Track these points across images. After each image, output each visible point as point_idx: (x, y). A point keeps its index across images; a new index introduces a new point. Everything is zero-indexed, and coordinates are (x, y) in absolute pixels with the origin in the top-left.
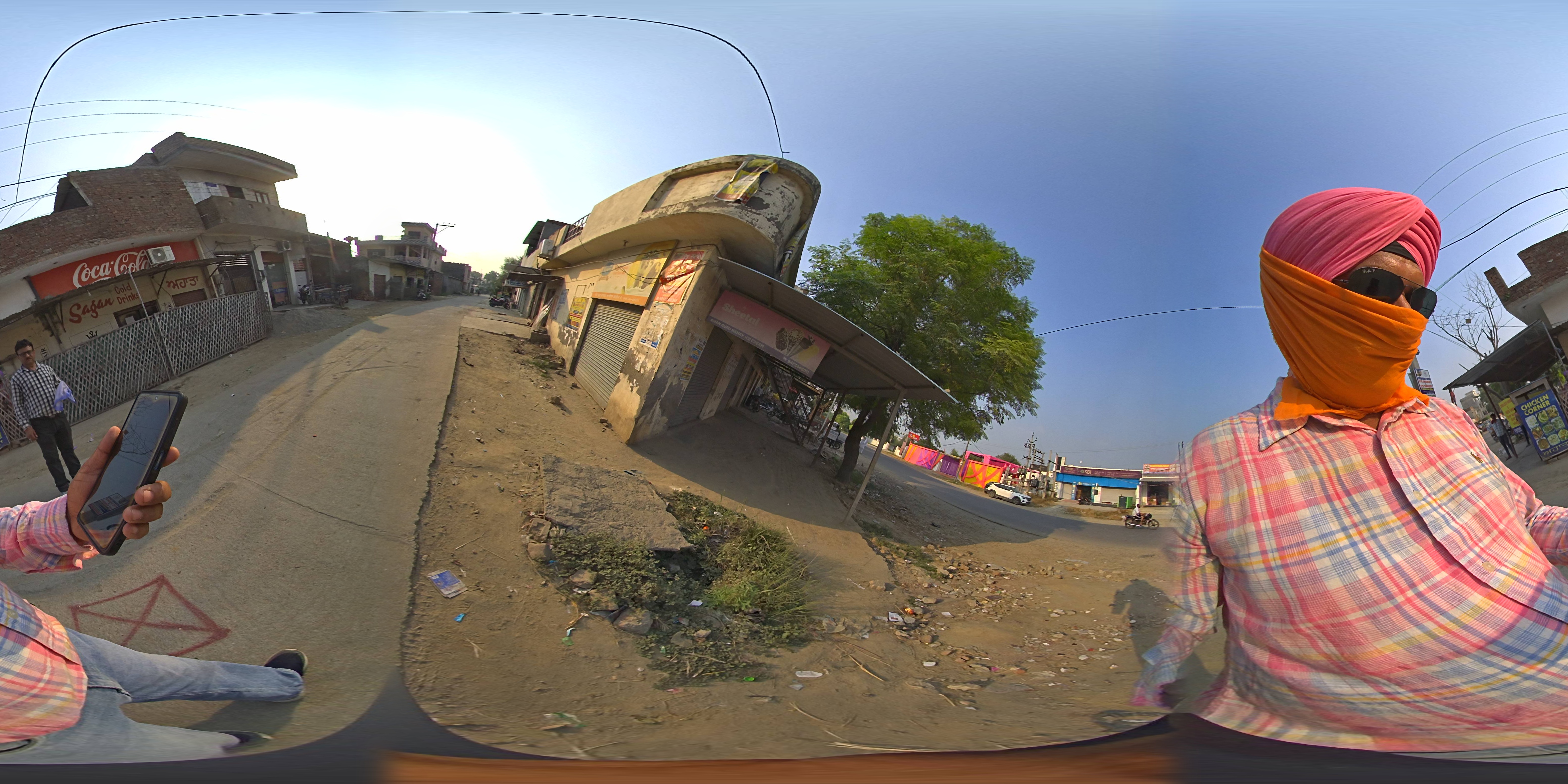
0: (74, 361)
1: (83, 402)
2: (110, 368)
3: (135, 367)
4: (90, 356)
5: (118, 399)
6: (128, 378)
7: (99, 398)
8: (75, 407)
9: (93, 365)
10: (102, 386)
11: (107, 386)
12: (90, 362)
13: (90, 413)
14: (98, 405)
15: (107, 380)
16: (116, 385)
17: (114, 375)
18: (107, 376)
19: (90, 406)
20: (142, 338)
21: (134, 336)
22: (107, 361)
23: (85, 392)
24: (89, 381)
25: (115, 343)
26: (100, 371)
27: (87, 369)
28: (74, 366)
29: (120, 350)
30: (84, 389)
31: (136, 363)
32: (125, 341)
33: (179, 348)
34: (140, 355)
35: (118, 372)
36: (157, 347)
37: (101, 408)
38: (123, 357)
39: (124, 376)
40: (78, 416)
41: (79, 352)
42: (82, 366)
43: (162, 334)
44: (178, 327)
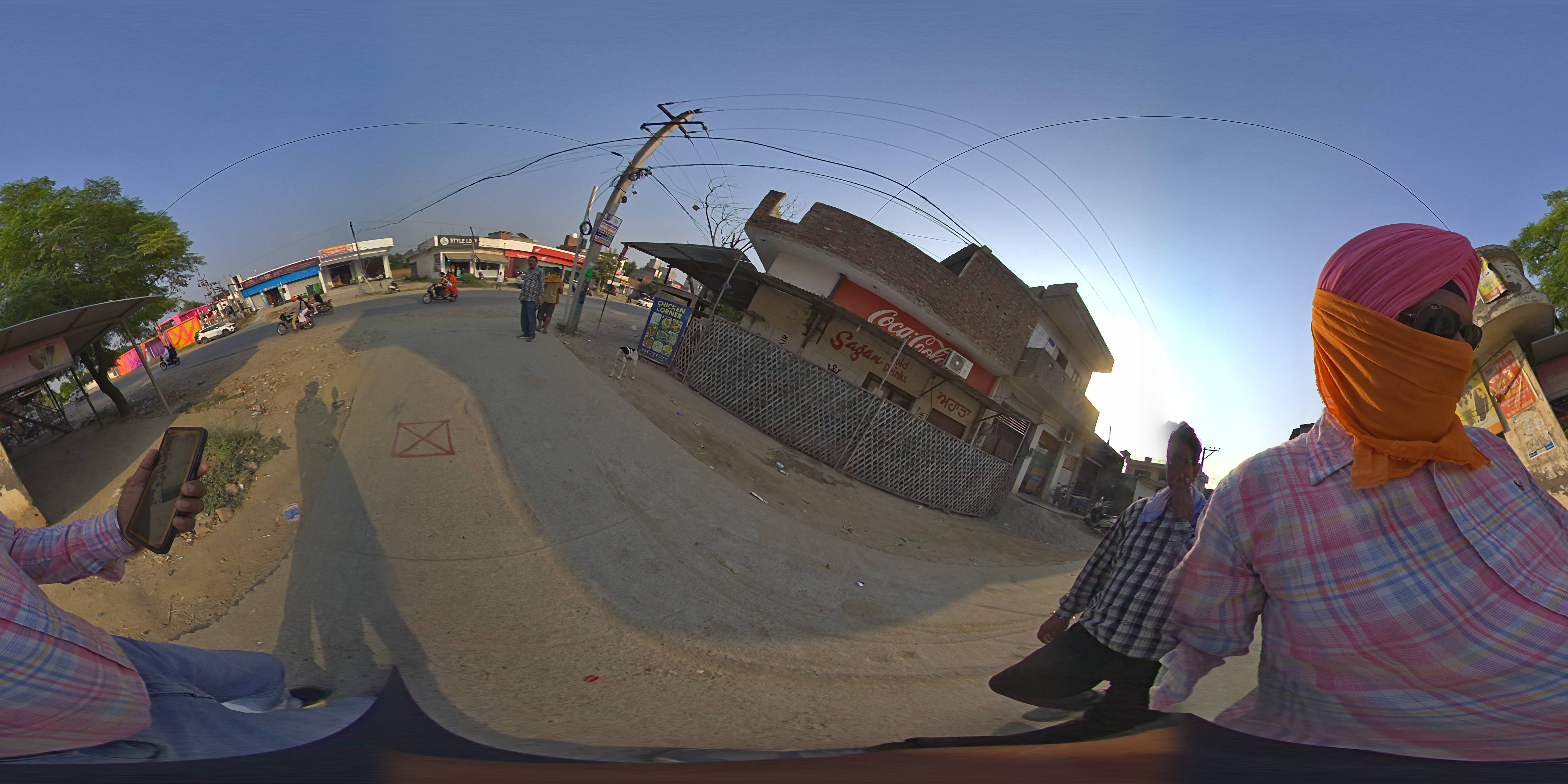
0: (774, 361)
1: (744, 398)
2: (794, 399)
3: (816, 423)
4: (791, 371)
5: (772, 429)
6: (799, 424)
7: (758, 410)
8: (735, 394)
9: (784, 381)
10: (772, 404)
11: (775, 409)
12: (784, 376)
13: (740, 412)
14: (752, 414)
15: (781, 405)
16: (783, 417)
17: (791, 409)
18: (785, 402)
19: (746, 408)
20: (851, 407)
21: (846, 397)
22: (799, 391)
23: (754, 393)
24: (767, 389)
25: (823, 385)
26: (784, 392)
27: (777, 378)
28: (769, 364)
29: (821, 394)
30: (756, 390)
31: (821, 420)
32: (832, 392)
33: (875, 452)
34: (832, 418)
35: (798, 410)
36: (855, 429)
37: (752, 419)
38: (815, 404)
39: (798, 419)
40: (729, 403)
41: (785, 358)
42: (775, 372)
43: (872, 423)
44: (894, 432)
